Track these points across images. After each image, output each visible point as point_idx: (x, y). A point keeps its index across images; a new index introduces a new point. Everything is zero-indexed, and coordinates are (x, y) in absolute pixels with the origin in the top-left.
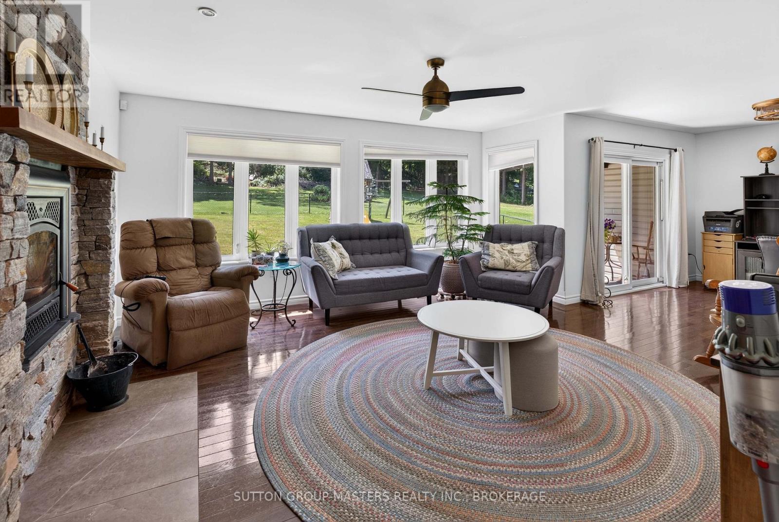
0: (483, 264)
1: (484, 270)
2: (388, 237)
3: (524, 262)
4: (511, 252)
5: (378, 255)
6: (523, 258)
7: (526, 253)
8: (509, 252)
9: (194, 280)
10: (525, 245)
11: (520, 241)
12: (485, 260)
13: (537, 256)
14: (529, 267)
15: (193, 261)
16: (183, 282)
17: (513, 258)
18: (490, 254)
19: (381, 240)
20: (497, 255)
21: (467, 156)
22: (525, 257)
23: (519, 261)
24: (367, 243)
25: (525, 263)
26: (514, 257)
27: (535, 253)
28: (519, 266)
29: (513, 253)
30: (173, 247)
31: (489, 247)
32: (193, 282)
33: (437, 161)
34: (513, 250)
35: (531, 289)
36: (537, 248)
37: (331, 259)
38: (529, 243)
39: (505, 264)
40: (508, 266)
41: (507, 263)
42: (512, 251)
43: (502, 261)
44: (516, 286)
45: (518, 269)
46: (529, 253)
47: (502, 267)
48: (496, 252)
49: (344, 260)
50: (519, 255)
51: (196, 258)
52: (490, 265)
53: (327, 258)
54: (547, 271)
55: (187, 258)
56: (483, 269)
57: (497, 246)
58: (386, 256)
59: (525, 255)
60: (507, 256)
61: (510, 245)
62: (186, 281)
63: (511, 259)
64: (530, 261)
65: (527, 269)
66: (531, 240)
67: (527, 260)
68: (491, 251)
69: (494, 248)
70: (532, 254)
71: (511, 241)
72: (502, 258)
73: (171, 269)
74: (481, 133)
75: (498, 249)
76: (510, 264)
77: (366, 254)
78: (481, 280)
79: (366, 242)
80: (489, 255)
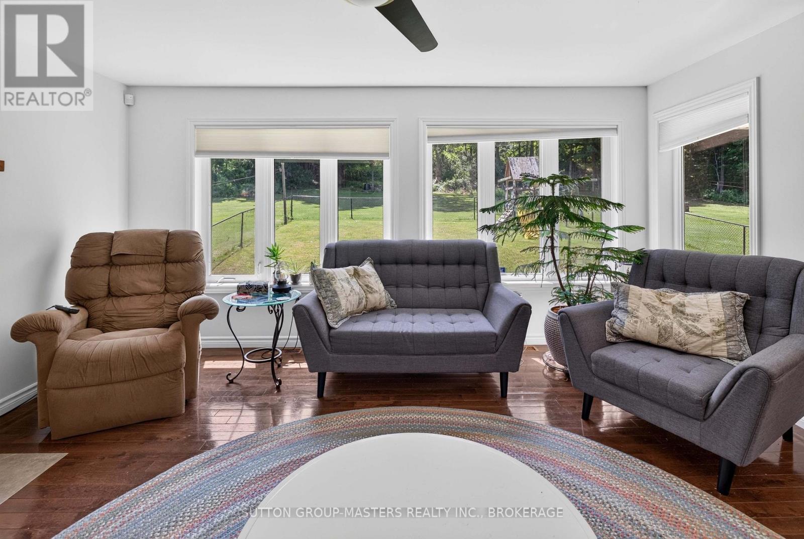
0: (611, 327)
1: (614, 339)
2: (459, 263)
3: (708, 336)
4: (678, 310)
5: (437, 290)
6: (707, 327)
7: (716, 317)
8: (675, 310)
9: (150, 311)
10: (716, 298)
11: (708, 286)
12: (618, 320)
13: (745, 324)
14: (721, 349)
15: (160, 286)
16: (131, 313)
17: (681, 324)
18: (629, 309)
19: (447, 267)
20: (644, 313)
21: (616, 129)
22: (710, 324)
23: (693, 333)
24: (421, 270)
25: (709, 340)
26: (684, 322)
27: (741, 318)
28: (694, 344)
29: (682, 312)
30: (132, 266)
31: (628, 294)
32: (149, 313)
33: (560, 140)
34: (683, 305)
35: (709, 413)
36: (747, 307)
37: (337, 296)
38: (726, 294)
39: (660, 335)
40: (666, 340)
41: (664, 332)
42: (681, 309)
43: (654, 328)
44: (669, 395)
45: (691, 348)
46: (722, 317)
47: (655, 340)
48: (642, 307)
49: (369, 296)
50: (696, 318)
51: (166, 282)
52: (625, 333)
53: (330, 294)
54: (754, 376)
55: (151, 281)
56: (609, 338)
57: (648, 294)
58: (452, 292)
59: (712, 321)
60: (666, 317)
61: (680, 294)
62: (139, 311)
63: (675, 325)
64: (723, 335)
65: (715, 353)
66: (733, 288)
67: (717, 333)
68: (631, 304)
69: (640, 299)
70: (730, 320)
71: (684, 284)
72: (653, 321)
73: (125, 294)
74: (646, 87)
75: (649, 301)
76: (671, 336)
77: (417, 287)
78: (596, 363)
79: (422, 268)
80: (626, 311)
